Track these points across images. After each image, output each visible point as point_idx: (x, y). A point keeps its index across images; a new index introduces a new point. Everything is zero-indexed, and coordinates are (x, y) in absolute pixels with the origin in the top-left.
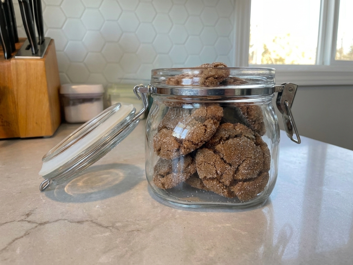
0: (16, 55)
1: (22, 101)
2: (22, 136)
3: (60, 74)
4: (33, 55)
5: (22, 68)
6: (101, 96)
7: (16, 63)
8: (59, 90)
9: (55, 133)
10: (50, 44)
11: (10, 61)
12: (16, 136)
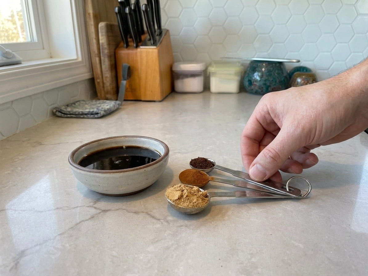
0: (142, 45)
1: (143, 76)
2: (143, 99)
3: (174, 54)
4: (152, 45)
5: (144, 55)
6: (201, 72)
7: (141, 52)
8: (171, 67)
9: (164, 99)
10: (165, 35)
11: (137, 50)
12: (139, 99)
